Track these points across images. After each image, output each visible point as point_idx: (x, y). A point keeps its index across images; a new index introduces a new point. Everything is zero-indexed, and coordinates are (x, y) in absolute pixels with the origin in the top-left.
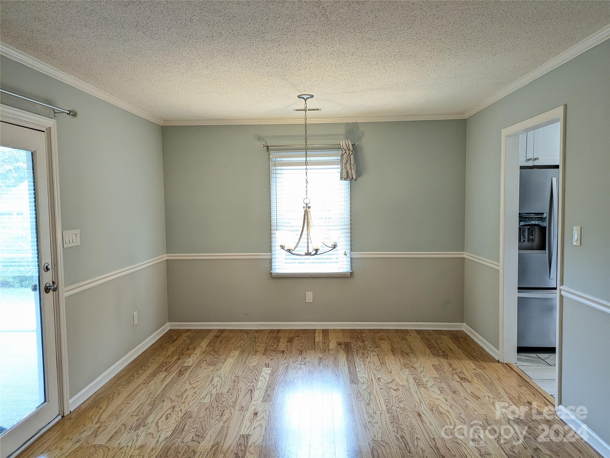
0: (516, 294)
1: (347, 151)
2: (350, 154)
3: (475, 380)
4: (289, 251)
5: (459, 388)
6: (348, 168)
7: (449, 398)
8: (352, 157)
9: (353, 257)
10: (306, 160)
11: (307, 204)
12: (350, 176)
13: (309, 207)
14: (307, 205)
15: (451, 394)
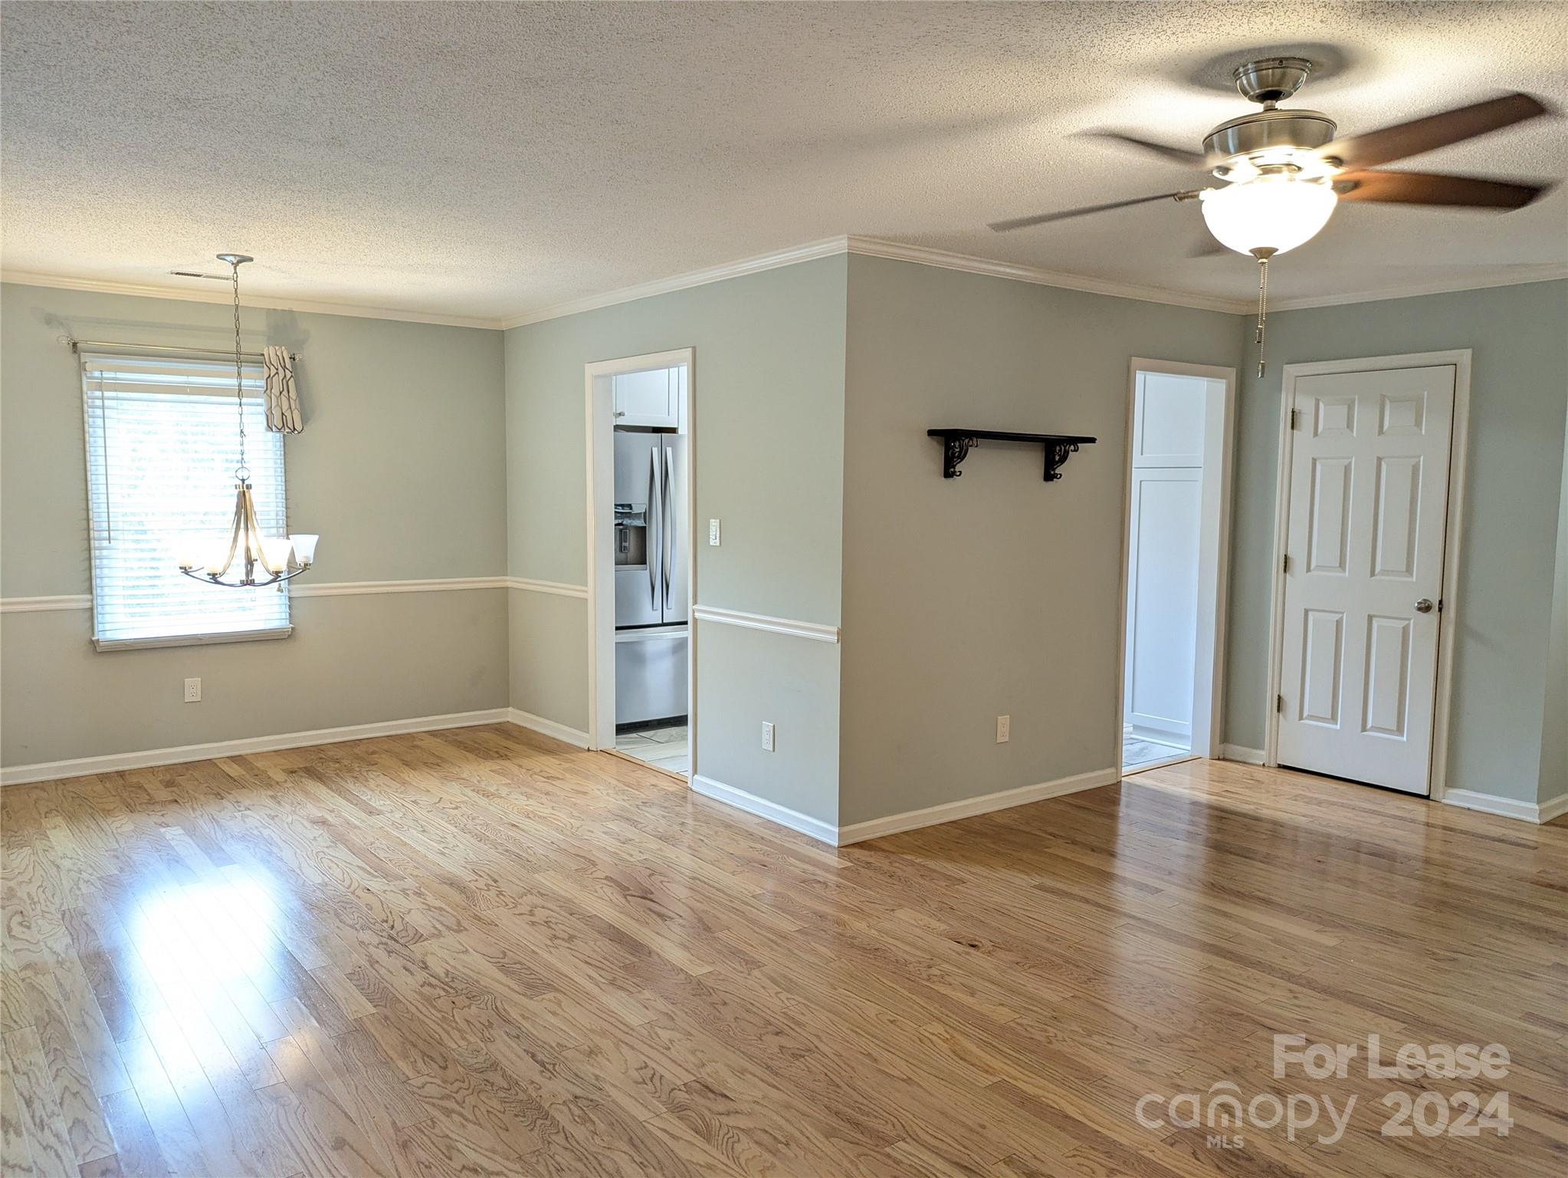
0: (613, 637)
1: (281, 370)
2: (288, 377)
3: (568, 776)
4: (214, 578)
5: (550, 788)
6: (285, 407)
7: (544, 800)
8: (291, 383)
9: (293, 595)
10: (240, 385)
11: (243, 481)
12: (290, 425)
13: (249, 487)
14: (243, 483)
15: (544, 797)
